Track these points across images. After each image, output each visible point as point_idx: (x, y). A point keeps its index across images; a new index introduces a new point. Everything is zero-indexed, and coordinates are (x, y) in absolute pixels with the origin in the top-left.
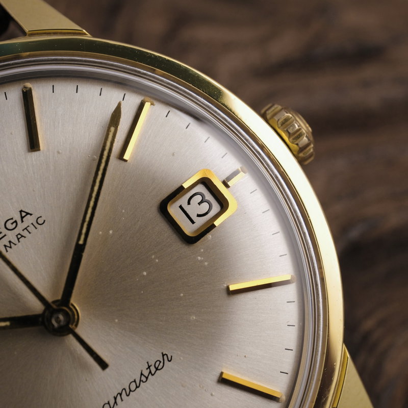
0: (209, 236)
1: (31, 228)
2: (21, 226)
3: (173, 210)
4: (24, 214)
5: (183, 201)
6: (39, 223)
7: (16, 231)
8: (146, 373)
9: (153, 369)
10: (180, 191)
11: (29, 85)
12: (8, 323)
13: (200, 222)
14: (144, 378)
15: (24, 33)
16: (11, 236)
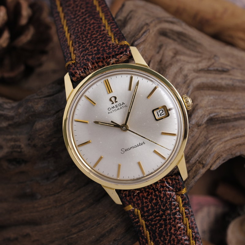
0: (161, 120)
1: (124, 107)
2: (122, 106)
3: (155, 112)
4: (123, 103)
5: (158, 111)
6: (126, 106)
7: (121, 107)
8: (139, 145)
9: (140, 144)
10: (158, 109)
11: (132, 76)
12: (113, 126)
13: (160, 116)
14: (138, 146)
15: (135, 63)
16: (119, 107)
